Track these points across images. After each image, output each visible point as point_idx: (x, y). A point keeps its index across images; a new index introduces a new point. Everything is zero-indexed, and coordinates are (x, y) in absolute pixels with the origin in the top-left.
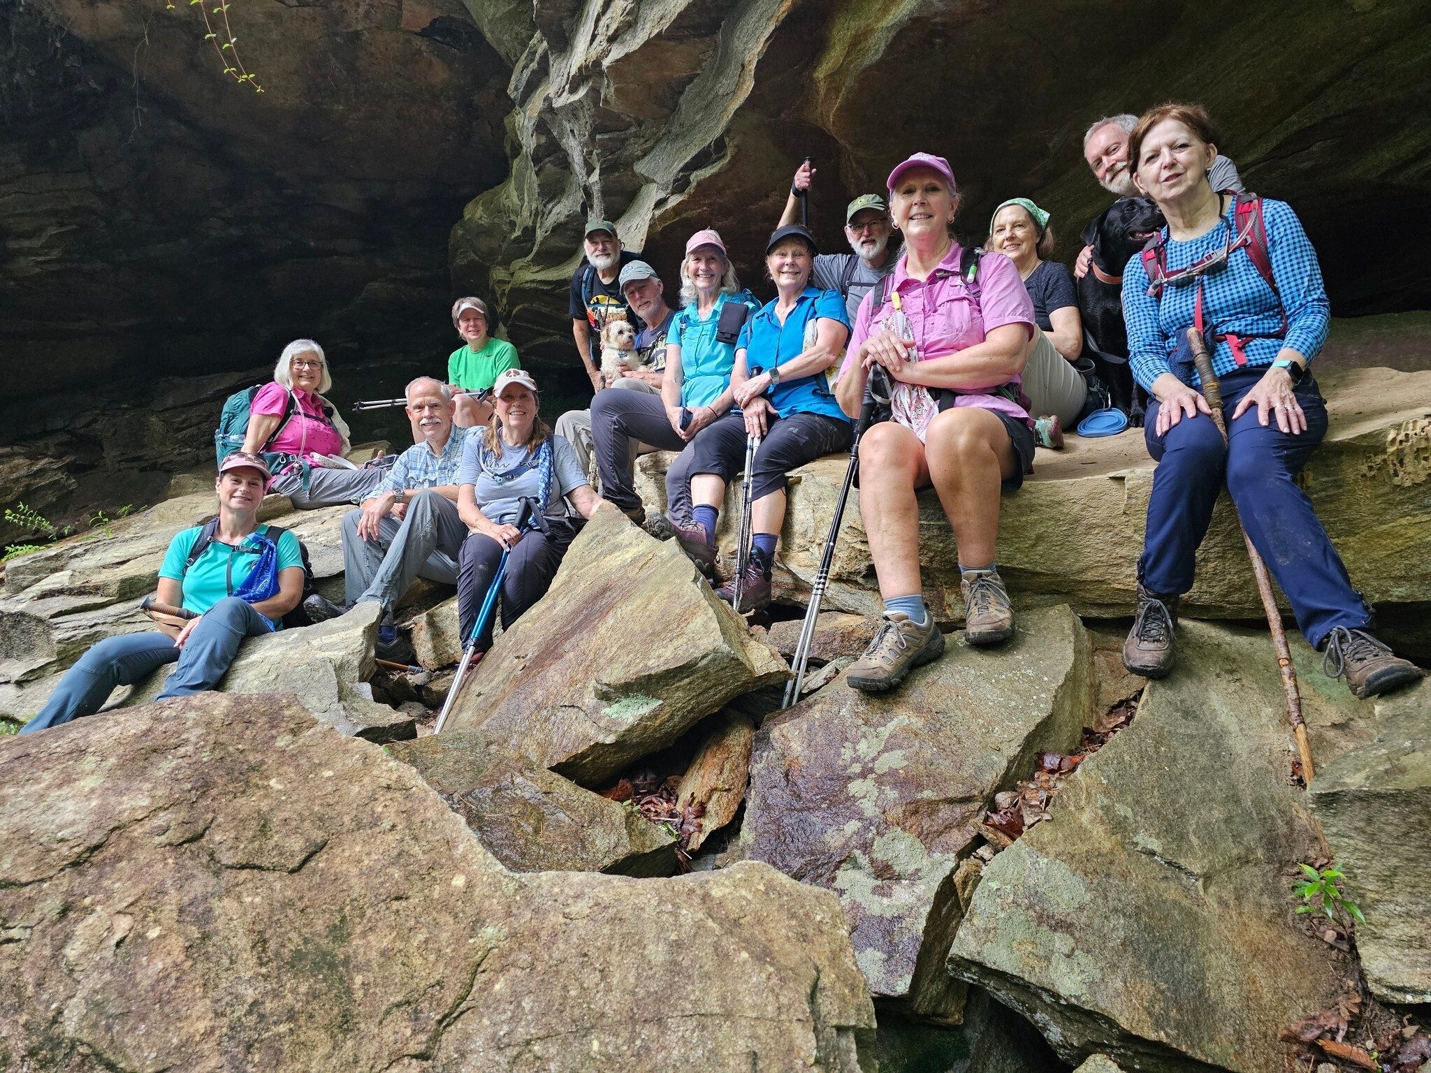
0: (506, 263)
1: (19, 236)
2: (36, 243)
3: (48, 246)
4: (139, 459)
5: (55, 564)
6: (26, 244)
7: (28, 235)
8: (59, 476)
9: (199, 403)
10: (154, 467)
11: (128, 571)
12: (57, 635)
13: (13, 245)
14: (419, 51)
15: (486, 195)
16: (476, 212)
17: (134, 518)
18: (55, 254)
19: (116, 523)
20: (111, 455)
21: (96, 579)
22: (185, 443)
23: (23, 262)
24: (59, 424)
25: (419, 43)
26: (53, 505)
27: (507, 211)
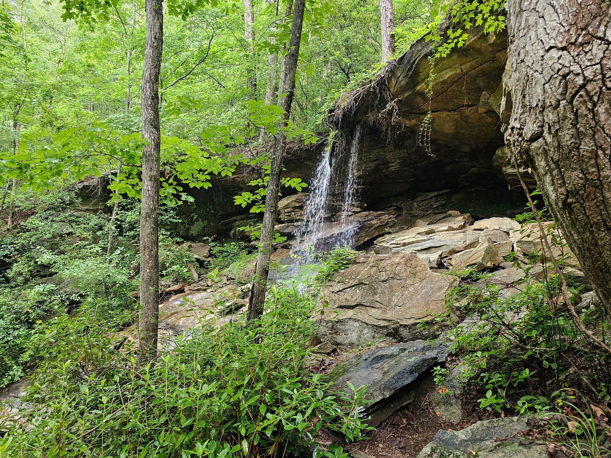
0: (506, 166)
1: (391, 163)
2: (394, 164)
3: (396, 165)
4: (411, 214)
5: (393, 239)
6: (392, 164)
7: (393, 163)
8: (394, 219)
9: (426, 200)
10: (414, 216)
11: (404, 241)
12: (393, 251)
13: (390, 165)
14: (484, 116)
15: (501, 148)
16: (498, 152)
17: (407, 230)
18: (398, 166)
19: (404, 231)
20: (404, 212)
21: (399, 242)
22: (421, 210)
23: (391, 168)
24: (394, 204)
25: (483, 115)
26: (392, 226)
27: (505, 154)
